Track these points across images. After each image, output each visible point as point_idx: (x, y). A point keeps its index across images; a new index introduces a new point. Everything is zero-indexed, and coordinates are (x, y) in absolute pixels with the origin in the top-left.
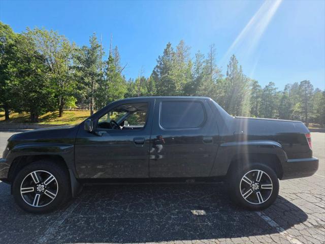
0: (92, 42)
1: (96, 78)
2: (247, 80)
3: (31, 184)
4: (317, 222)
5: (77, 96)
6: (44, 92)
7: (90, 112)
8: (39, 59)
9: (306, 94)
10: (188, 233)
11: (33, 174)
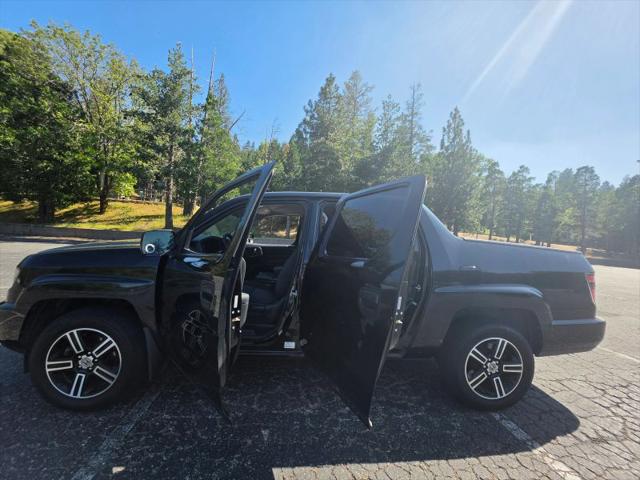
0: (173, 64)
1: (181, 139)
2: (480, 158)
3: (65, 354)
4: (596, 432)
5: (138, 173)
6: (67, 161)
7: (164, 208)
8: (59, 90)
9: (585, 192)
10: (371, 450)
11: (72, 335)
